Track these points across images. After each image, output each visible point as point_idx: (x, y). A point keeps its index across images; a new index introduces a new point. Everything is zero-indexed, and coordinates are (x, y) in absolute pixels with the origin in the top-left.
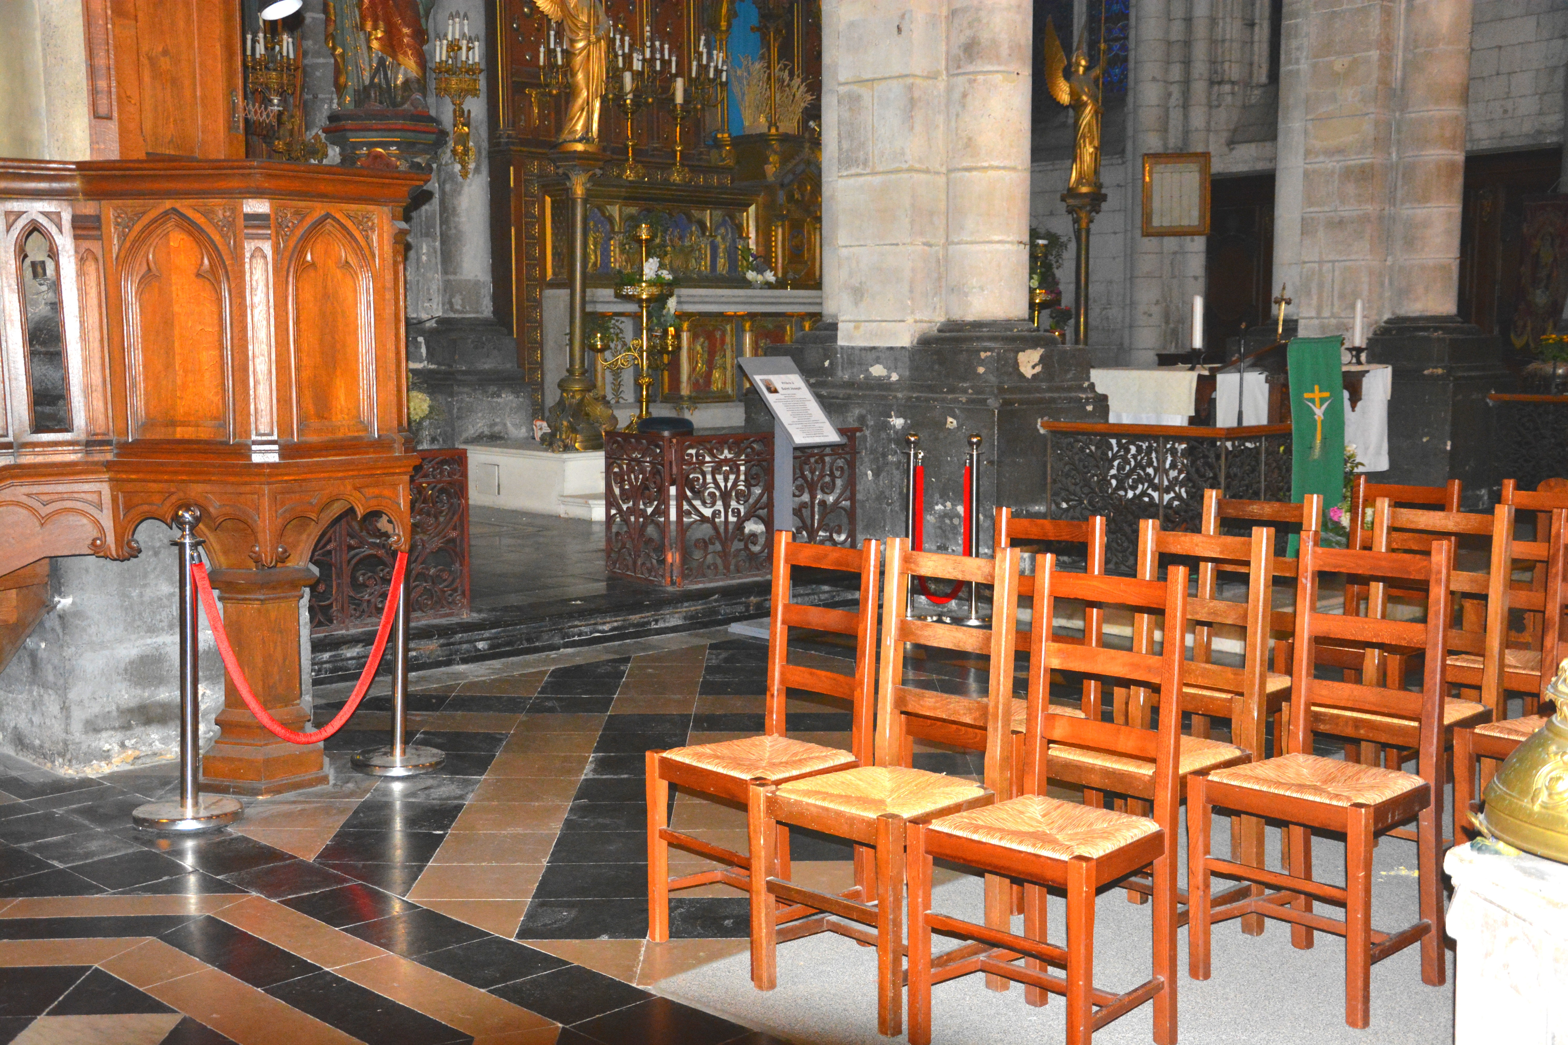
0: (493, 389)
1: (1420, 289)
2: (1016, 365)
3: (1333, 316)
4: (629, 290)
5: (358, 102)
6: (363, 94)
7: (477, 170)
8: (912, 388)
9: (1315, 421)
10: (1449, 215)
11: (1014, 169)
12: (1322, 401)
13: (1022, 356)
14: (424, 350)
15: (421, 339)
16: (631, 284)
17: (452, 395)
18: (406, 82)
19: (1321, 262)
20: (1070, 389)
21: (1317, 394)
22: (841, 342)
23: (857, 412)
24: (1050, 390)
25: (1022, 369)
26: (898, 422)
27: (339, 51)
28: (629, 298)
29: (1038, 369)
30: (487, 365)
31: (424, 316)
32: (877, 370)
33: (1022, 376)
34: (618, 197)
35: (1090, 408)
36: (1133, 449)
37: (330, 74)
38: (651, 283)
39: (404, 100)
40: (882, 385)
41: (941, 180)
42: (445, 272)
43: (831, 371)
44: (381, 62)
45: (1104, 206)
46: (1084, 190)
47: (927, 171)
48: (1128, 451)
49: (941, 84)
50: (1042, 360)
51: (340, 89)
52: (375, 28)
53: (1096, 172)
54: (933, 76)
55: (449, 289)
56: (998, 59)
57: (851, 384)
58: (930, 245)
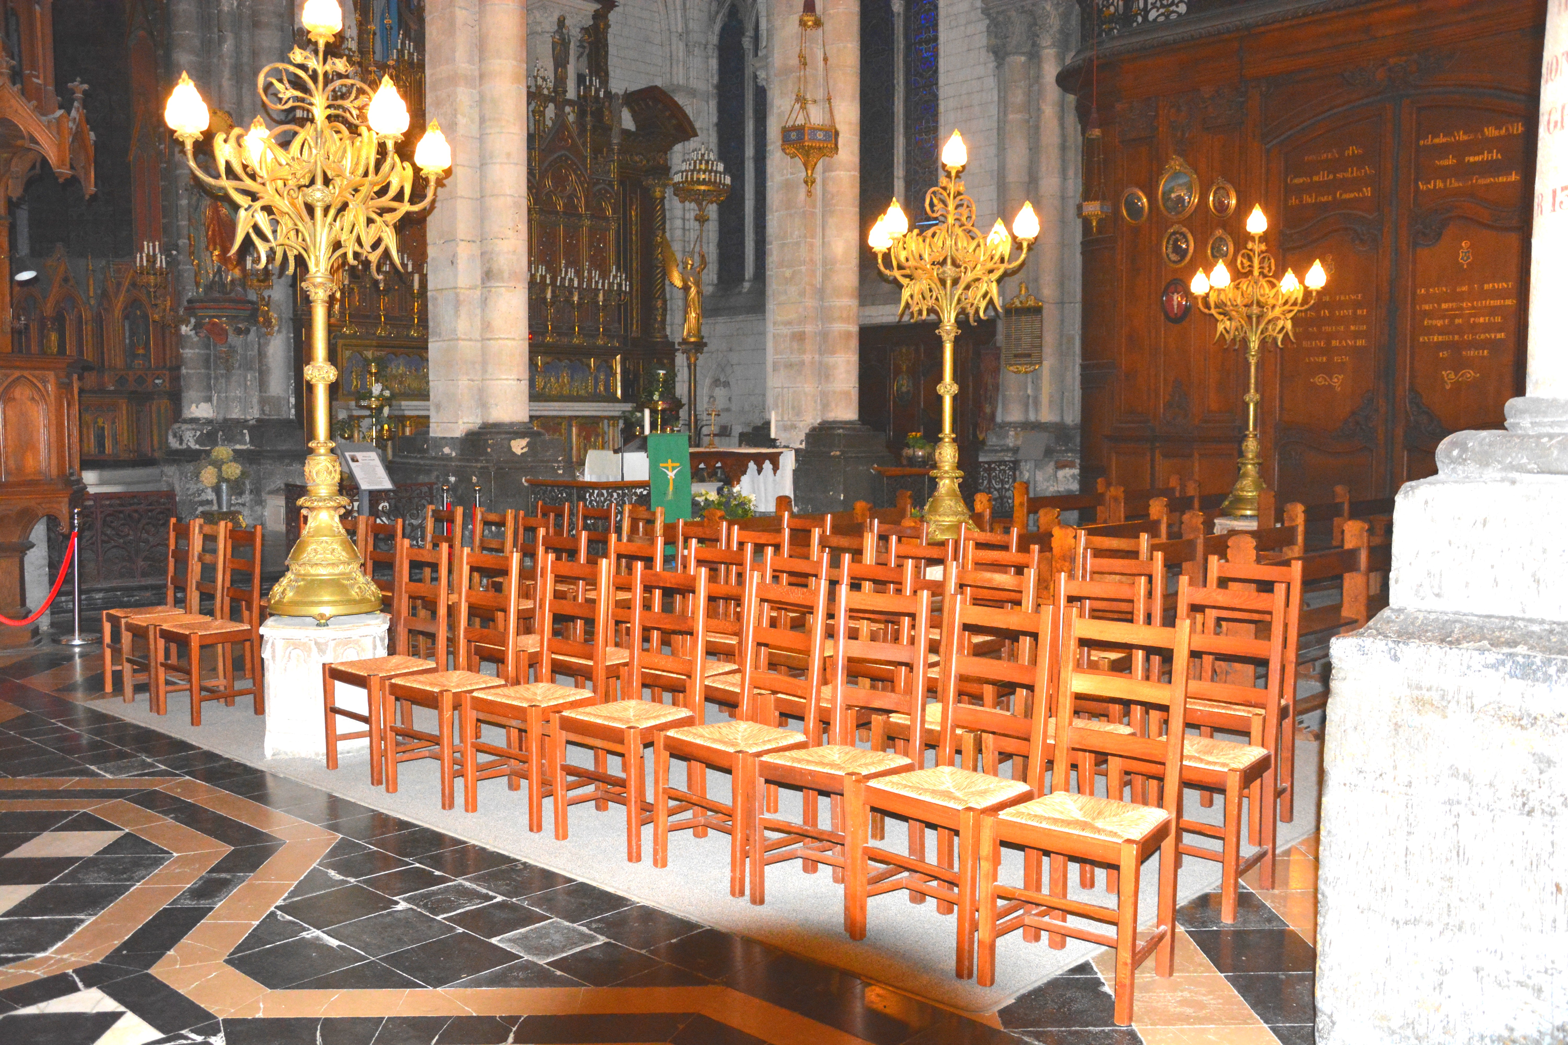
0: (287, 461)
1: (833, 405)
2: (510, 447)
3: (789, 420)
4: (364, 403)
5: (205, 292)
6: (210, 287)
7: (279, 331)
8: (460, 460)
9: (668, 480)
10: (848, 362)
11: (514, 339)
12: (673, 468)
13: (513, 443)
14: (247, 438)
15: (245, 431)
16: (364, 399)
17: (259, 464)
18: (232, 281)
19: (783, 388)
20: (548, 461)
21: (670, 464)
22: (431, 435)
23: (435, 473)
24: (533, 461)
25: (514, 450)
26: (452, 479)
27: (196, 262)
28: (364, 407)
29: (525, 450)
30: (284, 447)
31: (249, 417)
32: (447, 450)
33: (514, 454)
34: (371, 346)
35: (560, 472)
36: (615, 495)
37: (193, 275)
38: (377, 398)
39: (231, 291)
40: (448, 458)
41: (479, 345)
42: (260, 391)
43: (426, 451)
44: (219, 269)
45: (705, 349)
46: (692, 340)
47: (470, 340)
48: (612, 496)
49: (478, 292)
50: (528, 445)
51: (197, 284)
52: (215, 249)
53: (699, 330)
54: (473, 288)
55: (263, 401)
56: (503, 281)
57: (434, 458)
58: (473, 380)
